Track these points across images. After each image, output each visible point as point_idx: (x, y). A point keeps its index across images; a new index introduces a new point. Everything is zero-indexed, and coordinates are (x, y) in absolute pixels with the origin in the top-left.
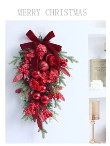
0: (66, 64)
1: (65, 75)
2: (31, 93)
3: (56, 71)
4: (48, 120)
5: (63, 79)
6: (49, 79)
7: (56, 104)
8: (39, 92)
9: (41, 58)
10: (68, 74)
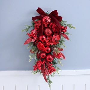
0: (65, 30)
1: (64, 39)
2: (39, 53)
3: (58, 36)
4: (52, 73)
5: (63, 42)
6: (52, 42)
7: (58, 62)
8: (44, 52)
9: (46, 26)
10: (67, 38)
